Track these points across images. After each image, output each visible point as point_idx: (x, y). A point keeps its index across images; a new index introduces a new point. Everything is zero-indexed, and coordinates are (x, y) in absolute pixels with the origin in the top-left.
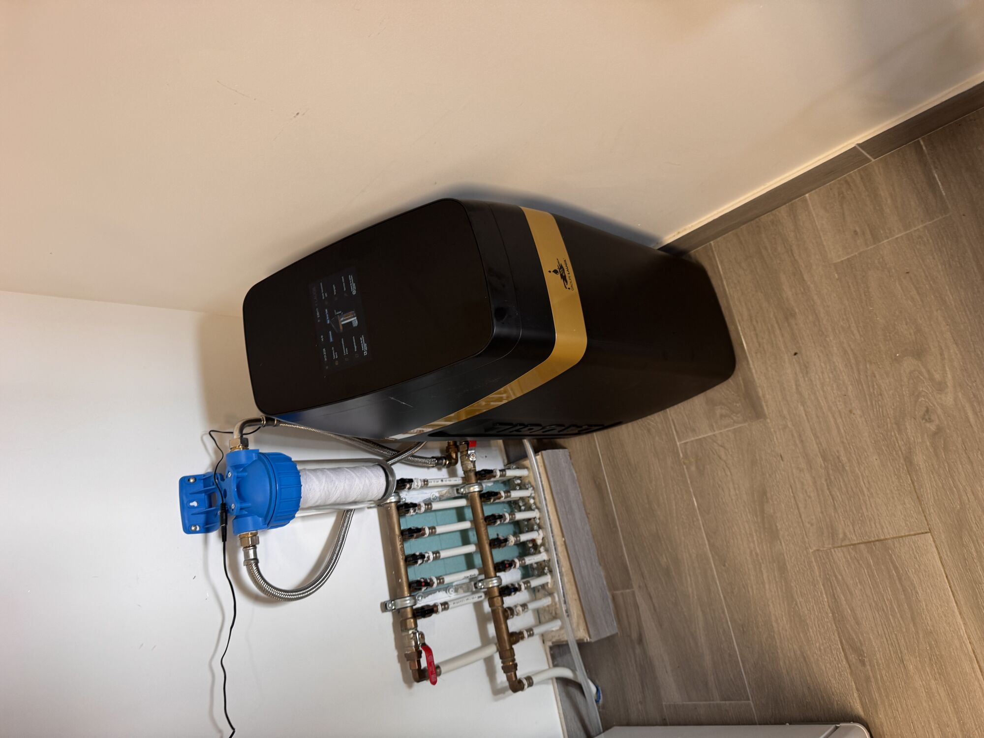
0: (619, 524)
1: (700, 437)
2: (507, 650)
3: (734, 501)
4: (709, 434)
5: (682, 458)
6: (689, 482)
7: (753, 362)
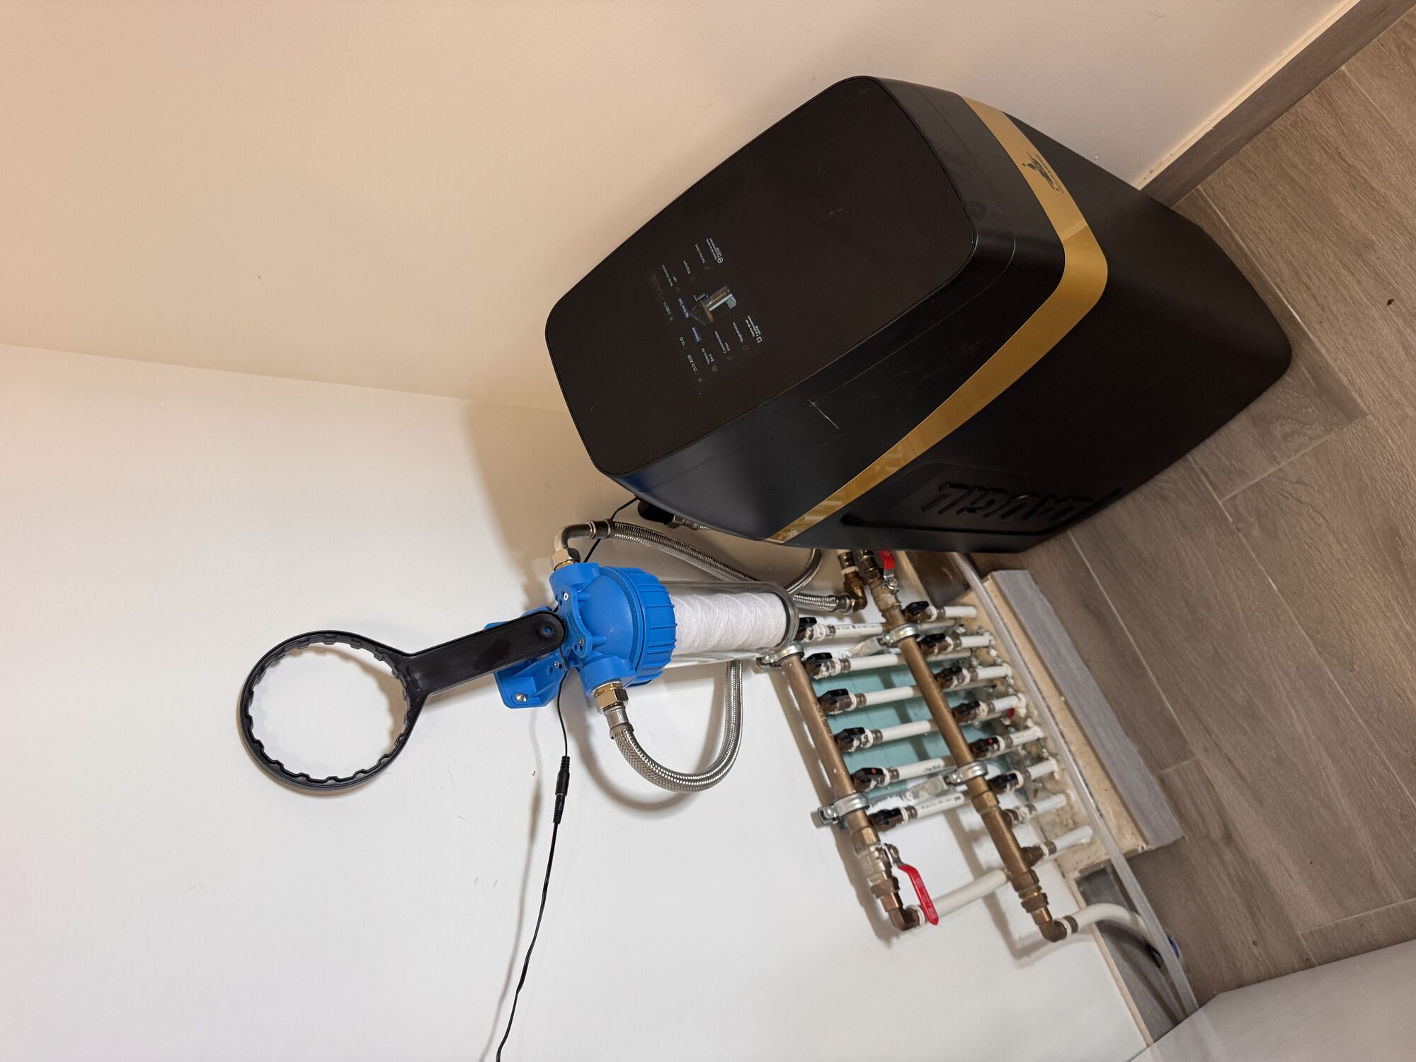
0: (1147, 661)
1: (1256, 480)
2: (1024, 873)
3: (1343, 562)
4: (1271, 471)
5: (1234, 523)
6: (1254, 556)
7: (1318, 337)
